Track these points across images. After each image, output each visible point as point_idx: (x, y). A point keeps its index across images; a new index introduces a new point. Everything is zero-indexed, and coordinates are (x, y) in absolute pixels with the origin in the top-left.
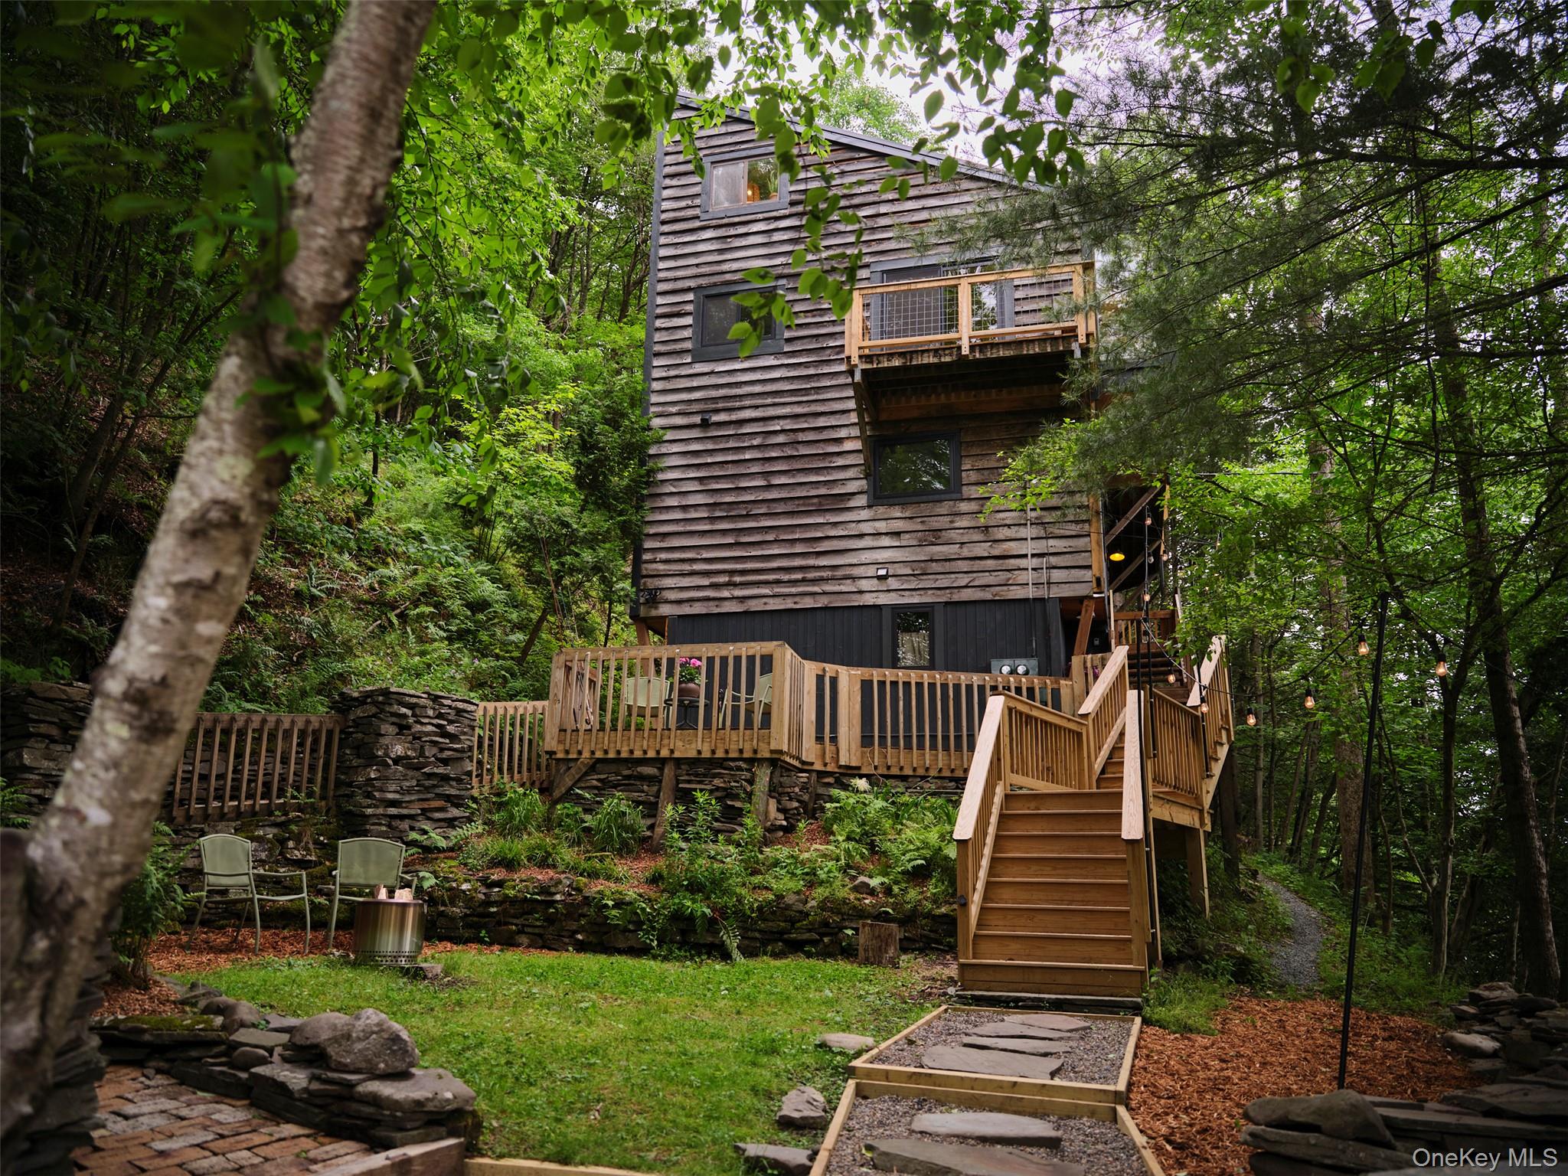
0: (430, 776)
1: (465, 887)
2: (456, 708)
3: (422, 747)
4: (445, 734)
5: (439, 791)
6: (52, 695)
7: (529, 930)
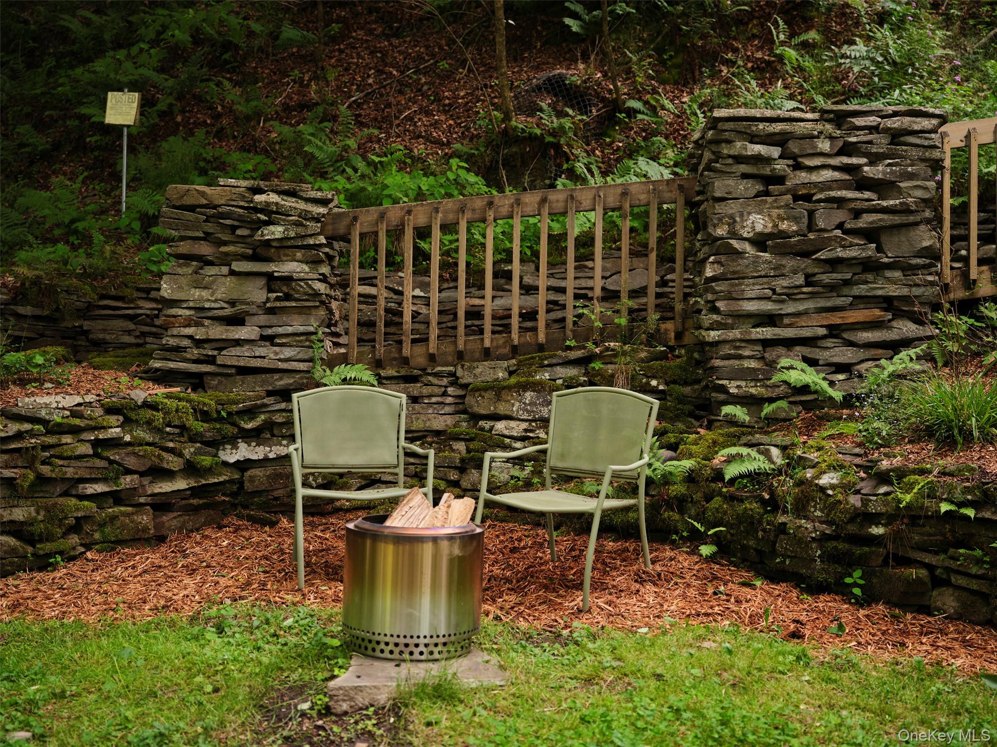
0: (834, 264)
1: (824, 480)
2: (887, 130)
3: (811, 214)
4: (863, 184)
5: (860, 290)
6: (188, 201)
7: (962, 581)
